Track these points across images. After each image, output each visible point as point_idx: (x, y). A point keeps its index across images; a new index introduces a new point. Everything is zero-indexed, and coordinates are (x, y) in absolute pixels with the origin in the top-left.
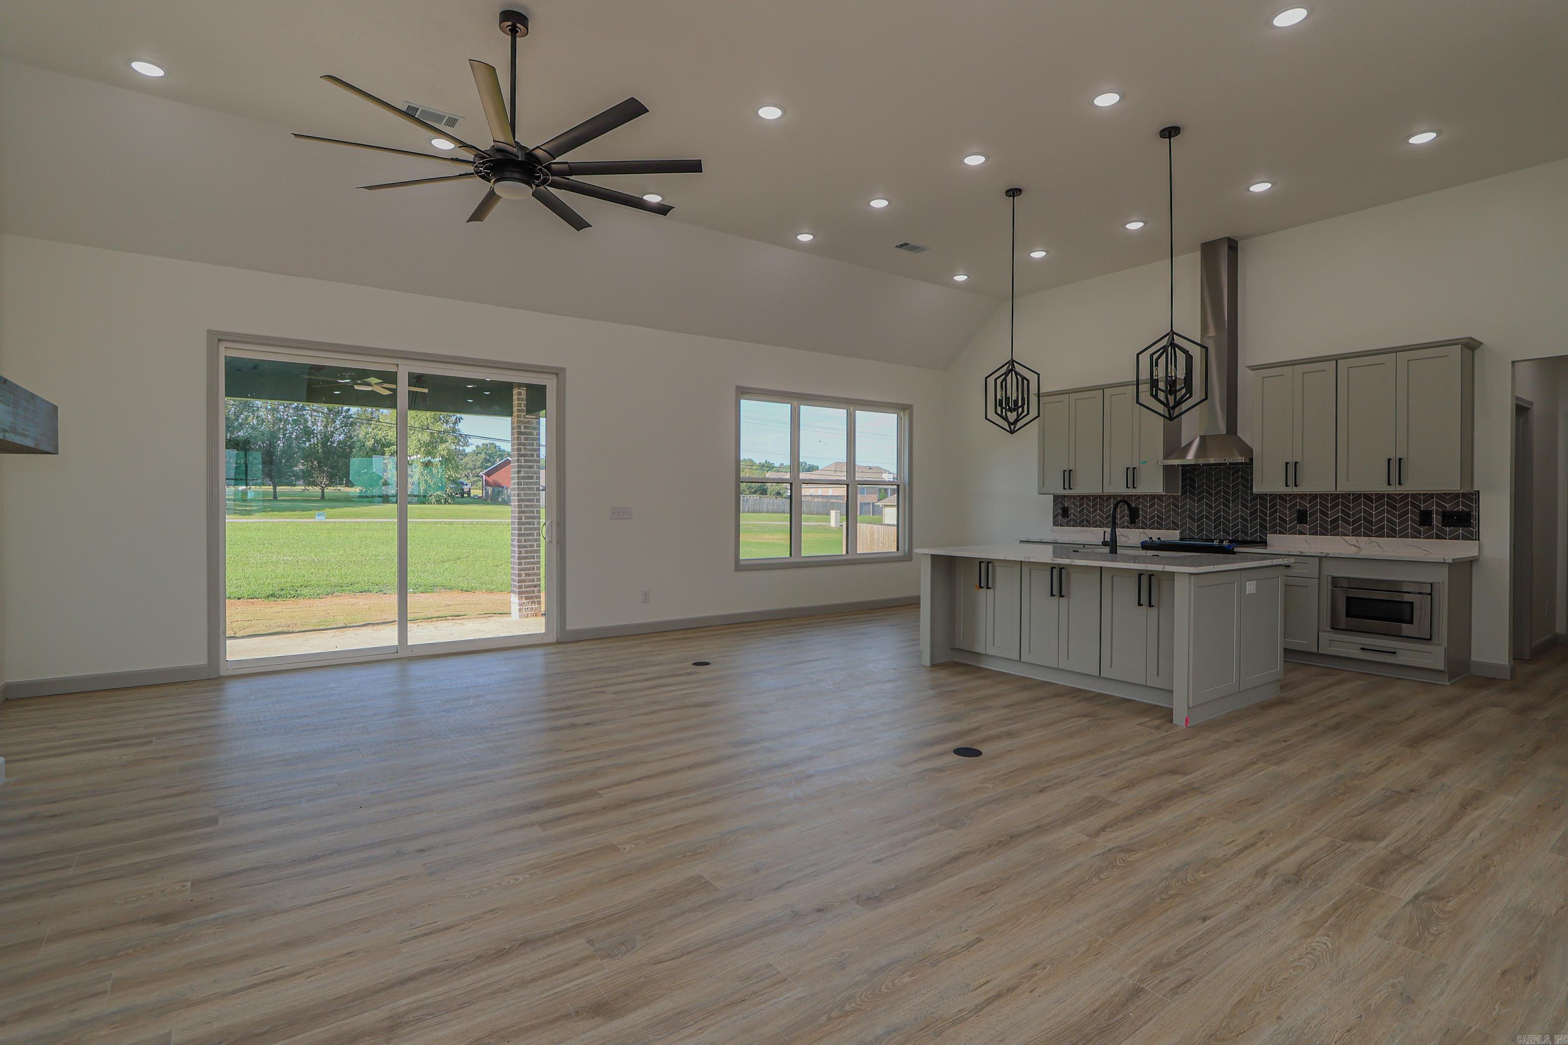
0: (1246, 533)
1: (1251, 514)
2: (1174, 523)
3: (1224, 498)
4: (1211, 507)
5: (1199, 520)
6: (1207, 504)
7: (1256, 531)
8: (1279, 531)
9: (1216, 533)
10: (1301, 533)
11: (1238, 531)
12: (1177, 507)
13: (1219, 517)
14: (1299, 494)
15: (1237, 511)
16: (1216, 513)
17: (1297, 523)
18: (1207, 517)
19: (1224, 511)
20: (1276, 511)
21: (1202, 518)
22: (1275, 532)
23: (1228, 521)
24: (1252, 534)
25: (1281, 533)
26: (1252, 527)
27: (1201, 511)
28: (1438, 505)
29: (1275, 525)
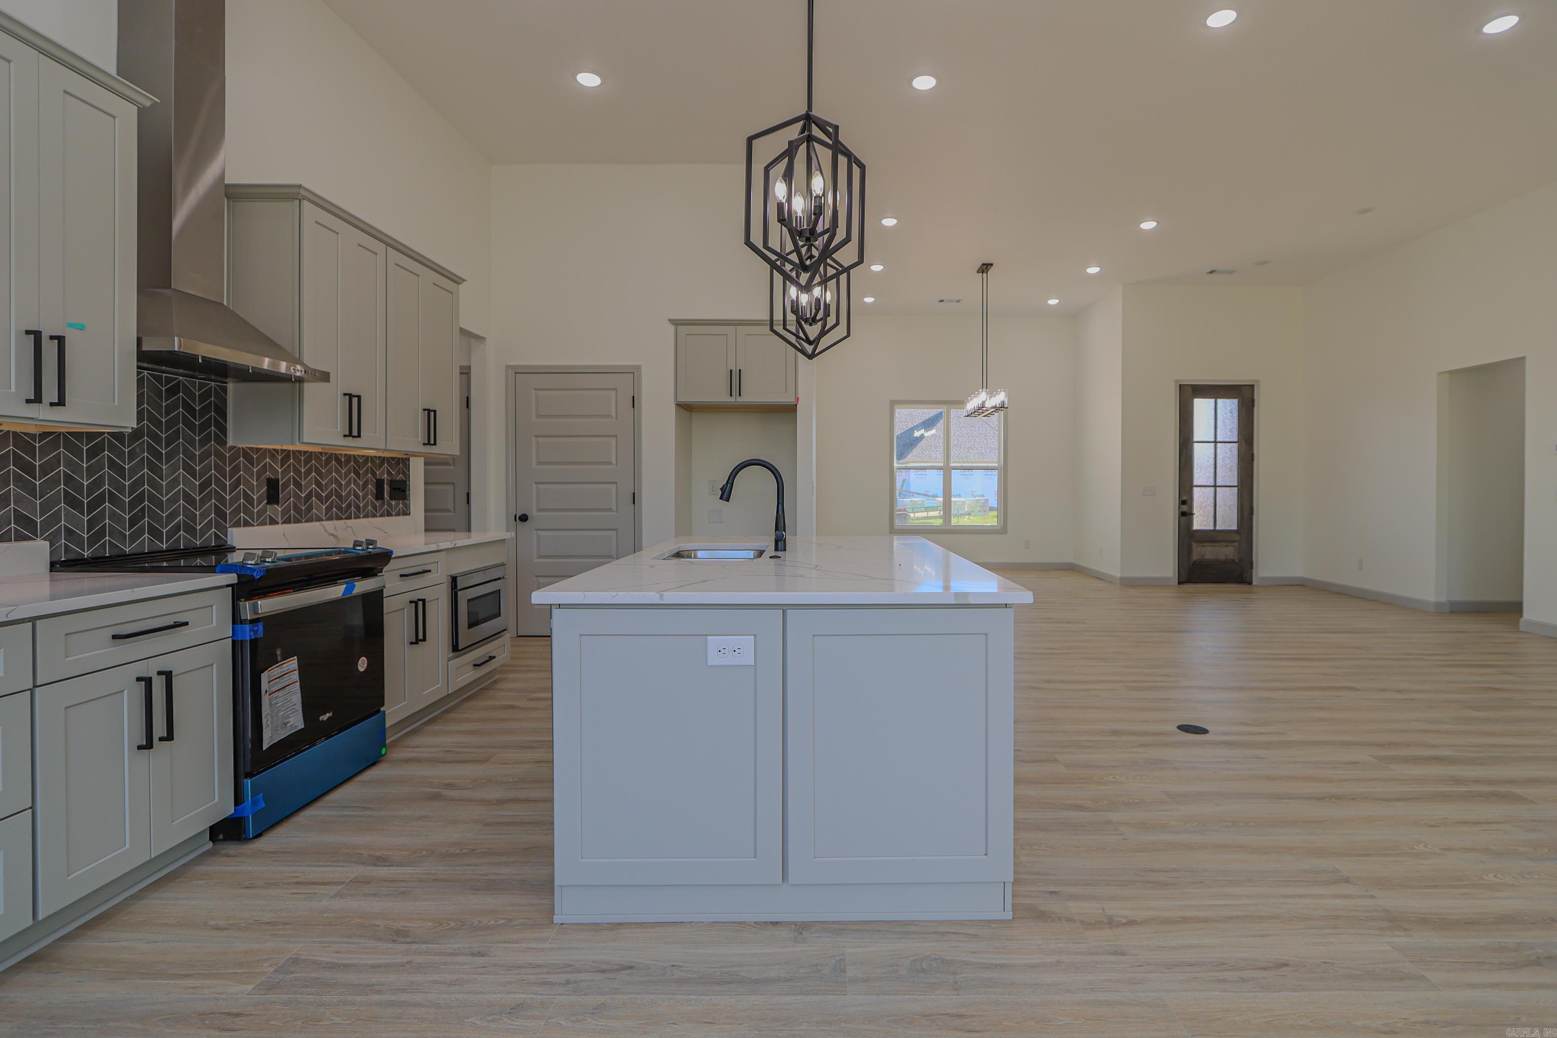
0: (190, 530)
1: (204, 486)
2: (21, 519)
3: (151, 449)
4: (121, 471)
5: (92, 506)
6: (112, 464)
7: (209, 526)
8: (245, 519)
9: (134, 538)
10: (273, 522)
11: (177, 528)
12: (29, 469)
13: (140, 499)
14: (269, 449)
15: (176, 482)
16: (134, 487)
17: (268, 503)
18: (113, 499)
19: (153, 484)
20: (237, 483)
21: (100, 500)
22: (237, 524)
23: (160, 505)
24: (203, 532)
25: (247, 524)
26: (204, 516)
27: (98, 483)
28: (389, 473)
29: (237, 511)
